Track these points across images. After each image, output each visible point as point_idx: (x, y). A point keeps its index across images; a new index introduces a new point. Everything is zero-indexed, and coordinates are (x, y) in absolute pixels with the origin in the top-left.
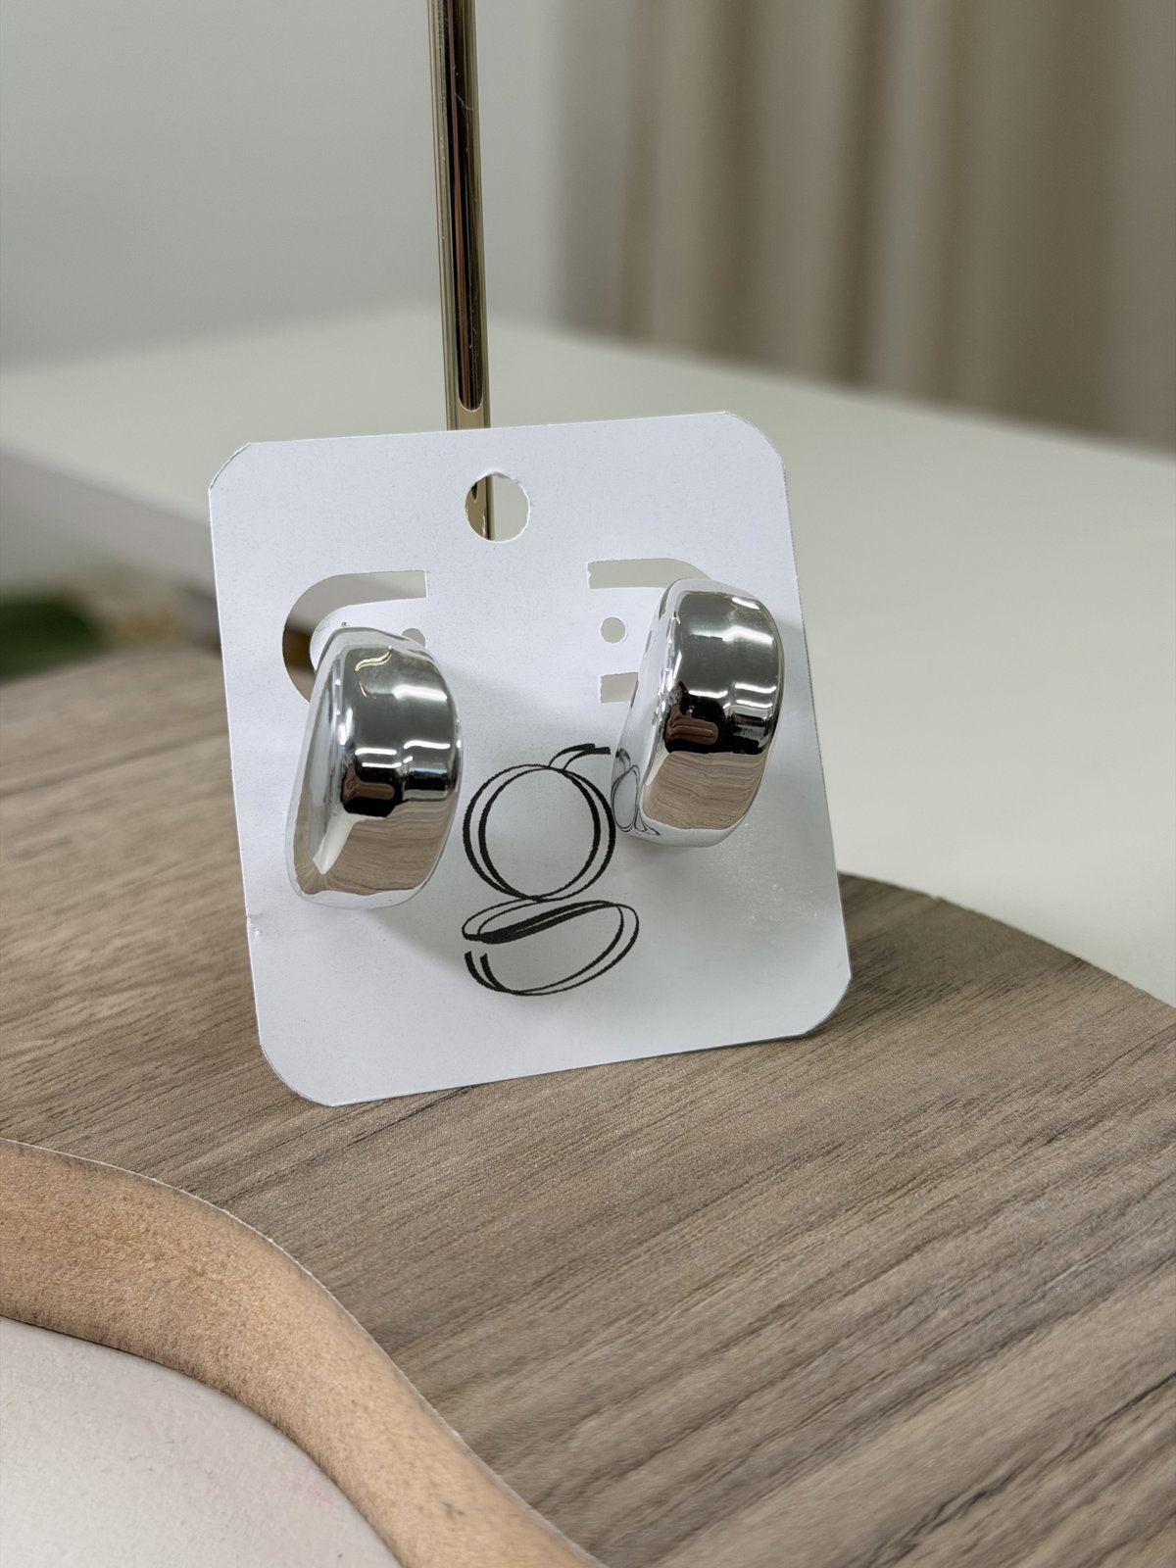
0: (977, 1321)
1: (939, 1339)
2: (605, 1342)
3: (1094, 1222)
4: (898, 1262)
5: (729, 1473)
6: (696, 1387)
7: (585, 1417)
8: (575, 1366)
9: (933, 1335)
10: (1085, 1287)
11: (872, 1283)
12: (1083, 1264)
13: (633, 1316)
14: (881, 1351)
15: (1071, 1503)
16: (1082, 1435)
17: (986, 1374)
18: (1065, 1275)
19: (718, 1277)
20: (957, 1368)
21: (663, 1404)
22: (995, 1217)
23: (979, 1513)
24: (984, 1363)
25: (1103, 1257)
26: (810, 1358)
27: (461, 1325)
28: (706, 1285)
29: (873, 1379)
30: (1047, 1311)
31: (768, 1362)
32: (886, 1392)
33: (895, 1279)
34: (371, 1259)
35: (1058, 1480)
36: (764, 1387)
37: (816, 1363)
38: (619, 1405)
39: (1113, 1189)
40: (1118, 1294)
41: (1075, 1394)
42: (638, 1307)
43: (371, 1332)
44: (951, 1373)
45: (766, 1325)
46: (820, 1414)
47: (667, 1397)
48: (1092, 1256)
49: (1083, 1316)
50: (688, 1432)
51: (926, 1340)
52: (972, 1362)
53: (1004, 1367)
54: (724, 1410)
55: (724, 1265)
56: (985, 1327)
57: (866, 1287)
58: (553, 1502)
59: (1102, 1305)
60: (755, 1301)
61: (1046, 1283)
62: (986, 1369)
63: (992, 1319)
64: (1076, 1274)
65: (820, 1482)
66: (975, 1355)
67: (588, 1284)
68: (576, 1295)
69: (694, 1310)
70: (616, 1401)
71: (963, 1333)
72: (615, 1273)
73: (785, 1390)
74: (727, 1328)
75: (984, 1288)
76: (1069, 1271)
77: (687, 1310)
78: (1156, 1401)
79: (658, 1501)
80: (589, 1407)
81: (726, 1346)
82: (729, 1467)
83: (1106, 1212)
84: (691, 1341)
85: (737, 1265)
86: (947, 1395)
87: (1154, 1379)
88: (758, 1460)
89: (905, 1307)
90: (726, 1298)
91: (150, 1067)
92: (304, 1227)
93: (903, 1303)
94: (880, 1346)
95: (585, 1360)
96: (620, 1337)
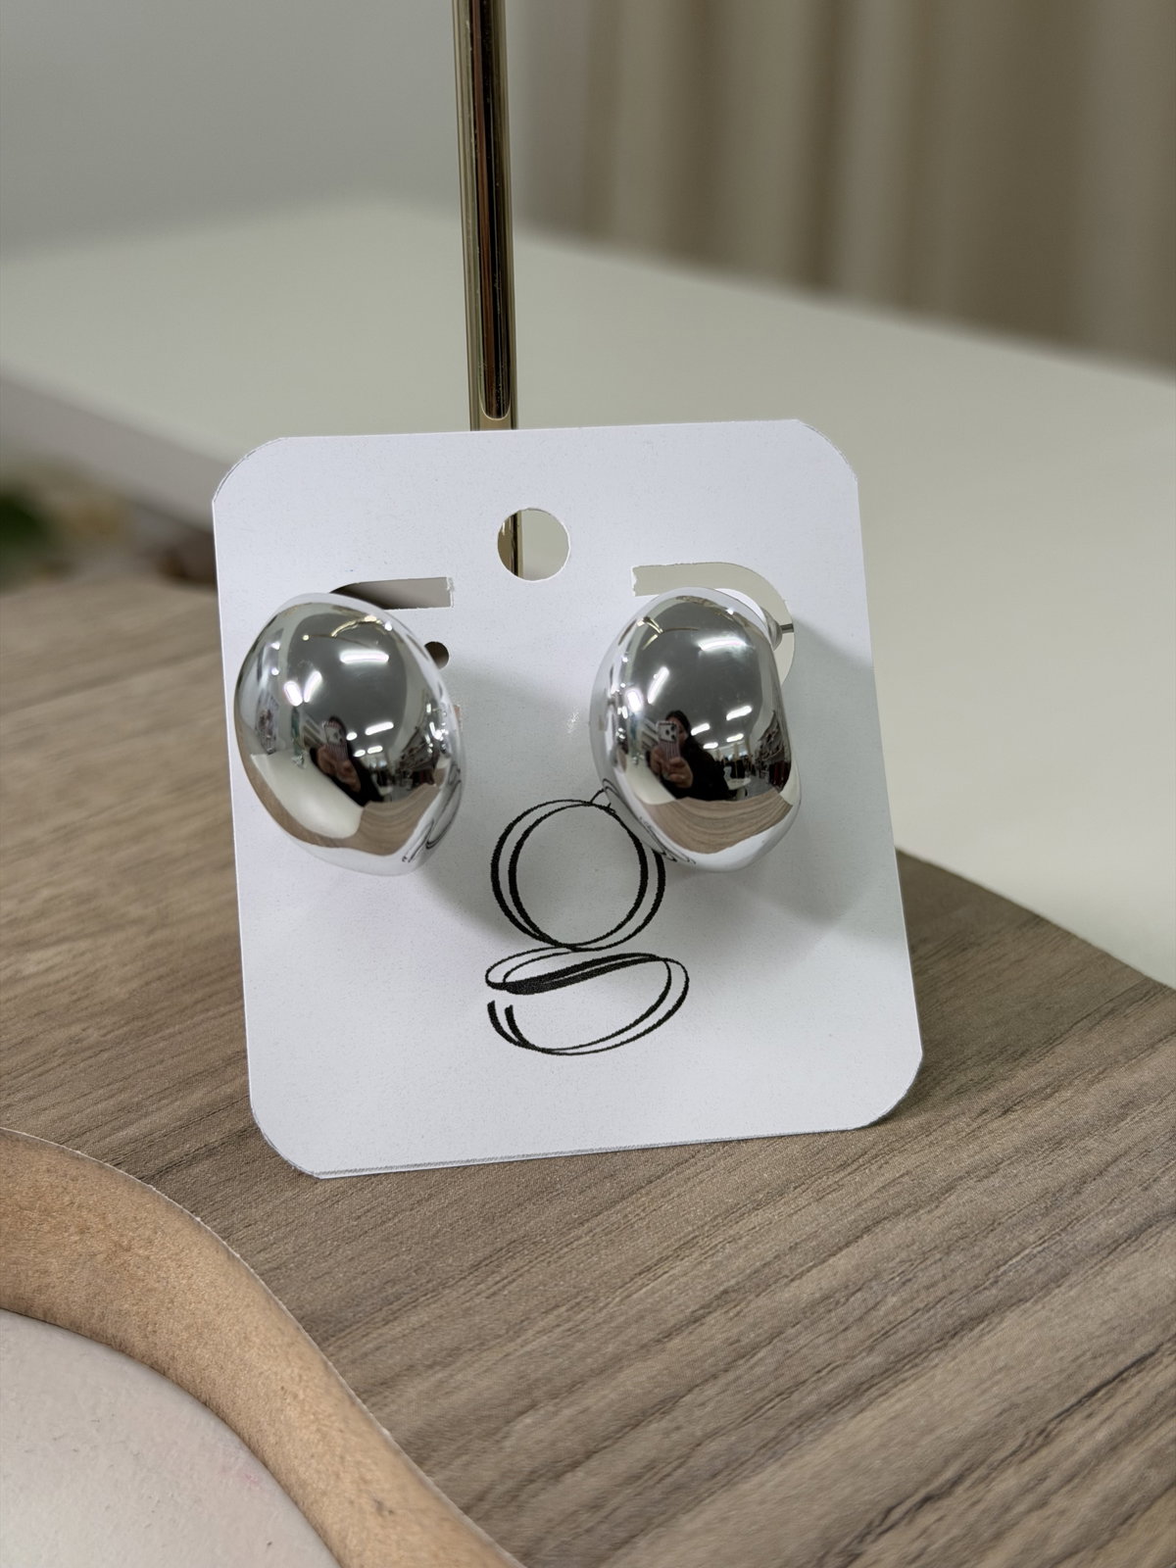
0: (927, 1309)
1: (887, 1328)
2: (543, 1332)
3: (1052, 1200)
4: (847, 1245)
5: (668, 1475)
6: (637, 1379)
7: (522, 1413)
8: (511, 1357)
9: (883, 1324)
10: (1039, 1271)
11: (819, 1267)
12: (1036, 1246)
13: (573, 1302)
14: (827, 1341)
15: (1021, 1508)
16: (1033, 1434)
17: (936, 1365)
18: (1018, 1258)
19: (661, 1260)
20: (906, 1361)
21: (602, 1399)
22: (947, 1195)
23: (927, 1518)
24: (934, 1354)
25: (1058, 1238)
26: (755, 1348)
27: (394, 1313)
28: (649, 1269)
29: (819, 1372)
30: (999, 1298)
31: (712, 1354)
32: (833, 1385)
33: (842, 1262)
34: (301, 1241)
35: (1008, 1482)
36: (707, 1380)
37: (760, 1355)
38: (557, 1400)
39: (1070, 1164)
40: (1073, 1278)
41: (1028, 1388)
42: (578, 1294)
43: (300, 1319)
44: (900, 1365)
45: (710, 1313)
46: (763, 1411)
47: (606, 1392)
48: (1046, 1238)
49: (1036, 1302)
50: (628, 1428)
51: (875, 1329)
52: (921, 1354)
53: (954, 1358)
54: (665, 1405)
55: (668, 1246)
56: (935, 1315)
57: (814, 1271)
58: (486, 1506)
59: (1057, 1291)
60: (699, 1287)
61: (998, 1267)
62: (937, 1361)
63: (942, 1307)
64: (1031, 1258)
65: (762, 1485)
66: (924, 1346)
67: (527, 1268)
68: (514, 1280)
69: (635, 1296)
70: (553, 1395)
71: (912, 1321)
72: (555, 1256)
73: (728, 1384)
74: (671, 1316)
75: (935, 1272)
76: (1022, 1255)
77: (629, 1296)
78: (1109, 1397)
79: (595, 1506)
80: (526, 1402)
81: (669, 1335)
82: (668, 1469)
83: (1061, 1190)
84: (632, 1330)
85: (680, 1248)
86: (895, 1390)
87: (1109, 1372)
88: (699, 1461)
89: (853, 1294)
90: (669, 1284)
91: (75, 1029)
92: (233, 1204)
93: (852, 1288)
94: (828, 1336)
95: (522, 1352)
96: (558, 1326)
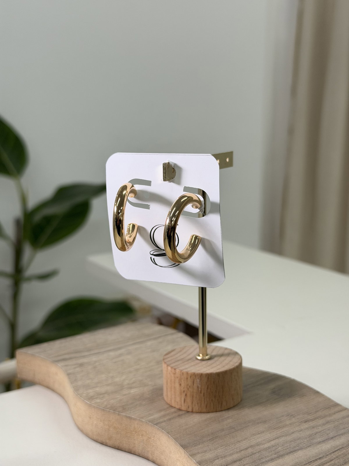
0: (286, 449)
1: (279, 452)
2: (221, 449)
4: (273, 440)
6: (235, 456)
8: (215, 452)
10: (306, 445)
11: (268, 443)
12: (306, 442)
13: (226, 445)
18: (303, 443)
19: (241, 440)
22: (292, 434)
25: (310, 441)
27: (196, 445)
28: (239, 442)
29: (266, 457)
30: (298, 449)
31: (248, 453)
32: (268, 459)
34: (181, 434)
36: (247, 457)
37: (256, 454)
40: (312, 446)
41: (300, 460)
43: (180, 445)
44: (279, 457)
45: (249, 448)
46: (256, 461)
47: (230, 458)
49: (304, 449)
51: (276, 452)
52: (283, 455)
53: (289, 456)
54: (240, 460)
59: (308, 448)
60: (247, 444)
61: (299, 444)
62: (286, 456)
67: (218, 440)
68: (216, 442)
70: (222, 457)
71: (283, 451)
72: (223, 439)
73: (251, 458)
74: (242, 448)
75: (288, 444)
77: (235, 445)
78: (314, 462)
80: (217, 458)
81: (242, 451)
83: (313, 434)
84: (235, 450)
85: (245, 439)
86: (278, 460)
90: (242, 444)
91: (141, 401)
92: (169, 429)
93: (273, 446)
94: (268, 452)
